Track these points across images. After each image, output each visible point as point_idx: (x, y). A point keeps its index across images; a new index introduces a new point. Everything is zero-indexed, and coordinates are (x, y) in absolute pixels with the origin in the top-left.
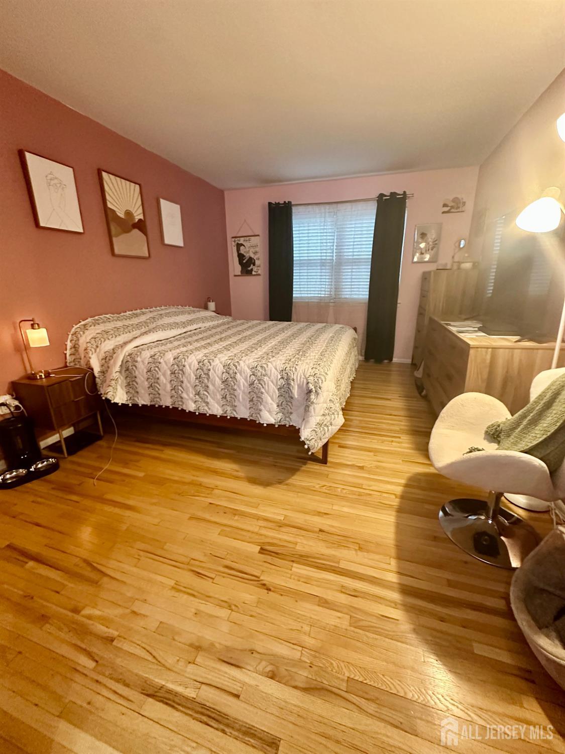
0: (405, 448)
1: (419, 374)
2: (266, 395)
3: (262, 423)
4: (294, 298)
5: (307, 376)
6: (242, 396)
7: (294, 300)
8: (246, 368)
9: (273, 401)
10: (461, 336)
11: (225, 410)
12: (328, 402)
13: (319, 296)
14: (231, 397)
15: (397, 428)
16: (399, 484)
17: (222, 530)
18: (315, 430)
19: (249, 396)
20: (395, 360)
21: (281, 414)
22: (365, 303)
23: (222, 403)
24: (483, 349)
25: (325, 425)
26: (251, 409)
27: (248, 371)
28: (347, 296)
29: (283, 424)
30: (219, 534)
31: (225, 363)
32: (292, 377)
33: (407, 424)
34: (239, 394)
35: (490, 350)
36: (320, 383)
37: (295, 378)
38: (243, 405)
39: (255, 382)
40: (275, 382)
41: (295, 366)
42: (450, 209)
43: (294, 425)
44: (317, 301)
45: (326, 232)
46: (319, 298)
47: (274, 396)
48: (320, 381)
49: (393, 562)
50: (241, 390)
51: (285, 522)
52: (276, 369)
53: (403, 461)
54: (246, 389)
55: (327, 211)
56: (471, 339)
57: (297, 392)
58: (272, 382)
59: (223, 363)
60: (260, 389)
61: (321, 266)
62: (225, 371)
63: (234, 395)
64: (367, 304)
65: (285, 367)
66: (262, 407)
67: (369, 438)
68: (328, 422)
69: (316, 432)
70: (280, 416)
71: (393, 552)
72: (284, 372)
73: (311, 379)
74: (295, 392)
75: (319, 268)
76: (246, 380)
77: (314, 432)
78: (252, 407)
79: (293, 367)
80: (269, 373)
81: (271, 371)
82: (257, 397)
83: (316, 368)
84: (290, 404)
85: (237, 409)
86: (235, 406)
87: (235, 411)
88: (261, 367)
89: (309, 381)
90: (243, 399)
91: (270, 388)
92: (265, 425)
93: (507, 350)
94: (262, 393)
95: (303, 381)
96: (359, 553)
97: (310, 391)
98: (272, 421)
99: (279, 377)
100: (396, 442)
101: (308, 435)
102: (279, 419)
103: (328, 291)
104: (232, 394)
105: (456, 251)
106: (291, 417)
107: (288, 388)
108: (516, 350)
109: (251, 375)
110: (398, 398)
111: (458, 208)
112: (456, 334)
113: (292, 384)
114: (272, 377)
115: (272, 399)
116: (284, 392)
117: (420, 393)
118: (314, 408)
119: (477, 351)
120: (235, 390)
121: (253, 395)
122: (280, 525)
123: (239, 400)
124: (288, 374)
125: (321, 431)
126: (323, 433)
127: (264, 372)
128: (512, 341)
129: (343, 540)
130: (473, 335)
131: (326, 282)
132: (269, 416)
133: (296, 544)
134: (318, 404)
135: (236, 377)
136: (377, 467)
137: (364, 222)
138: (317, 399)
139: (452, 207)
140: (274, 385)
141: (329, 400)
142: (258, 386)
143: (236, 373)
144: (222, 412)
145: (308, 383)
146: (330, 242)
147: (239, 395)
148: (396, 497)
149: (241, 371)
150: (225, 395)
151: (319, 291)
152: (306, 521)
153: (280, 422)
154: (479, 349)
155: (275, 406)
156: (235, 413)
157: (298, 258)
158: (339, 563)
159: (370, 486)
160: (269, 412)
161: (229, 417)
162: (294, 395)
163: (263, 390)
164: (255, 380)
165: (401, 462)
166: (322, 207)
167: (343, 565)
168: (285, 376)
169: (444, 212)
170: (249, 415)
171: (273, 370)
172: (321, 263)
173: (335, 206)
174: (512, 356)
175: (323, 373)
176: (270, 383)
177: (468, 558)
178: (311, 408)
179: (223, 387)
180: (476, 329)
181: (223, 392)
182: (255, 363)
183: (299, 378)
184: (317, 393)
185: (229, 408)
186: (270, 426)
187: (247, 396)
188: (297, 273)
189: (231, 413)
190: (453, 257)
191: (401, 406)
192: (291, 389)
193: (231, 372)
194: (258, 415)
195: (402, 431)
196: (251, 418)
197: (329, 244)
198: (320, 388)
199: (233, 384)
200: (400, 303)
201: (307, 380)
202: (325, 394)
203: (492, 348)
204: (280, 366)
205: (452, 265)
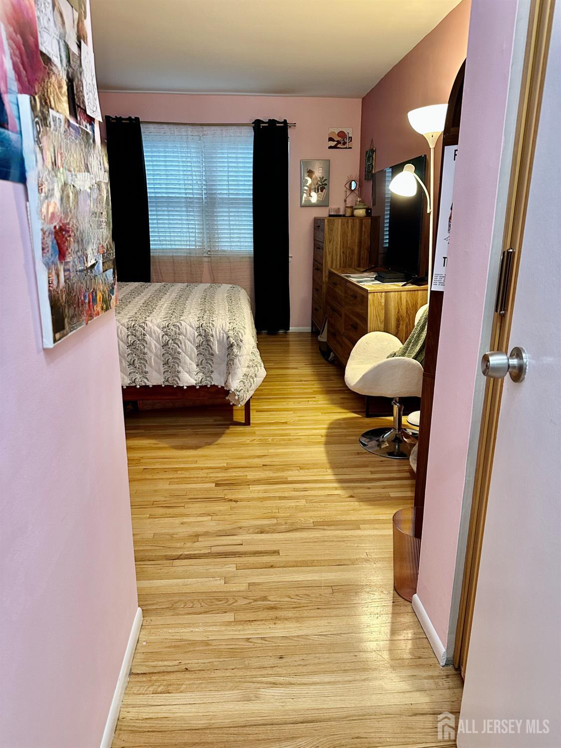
0: (321, 404)
1: (323, 338)
2: (183, 354)
3: (182, 385)
4: (151, 251)
5: (226, 330)
6: (154, 360)
7: (151, 254)
8: (156, 329)
9: (192, 361)
10: (360, 284)
11: (133, 379)
12: (251, 354)
13: (188, 247)
14: (140, 363)
15: (310, 391)
16: (323, 429)
17: (170, 482)
18: (243, 381)
19: (162, 358)
20: (292, 329)
21: (202, 374)
22: (250, 257)
23: (128, 371)
24: (378, 293)
25: (251, 376)
26: (166, 374)
27: (159, 331)
28: (226, 249)
29: (204, 384)
30: (169, 484)
31: (128, 324)
32: (211, 333)
33: (320, 386)
34: (151, 357)
35: (384, 294)
36: (241, 337)
37: (214, 334)
38: (156, 371)
39: (170, 342)
40: (192, 339)
41: (211, 322)
42: (337, 144)
43: (216, 384)
44: (185, 255)
45: (190, 162)
46: (188, 251)
47: (193, 355)
48: (240, 335)
49: (330, 471)
50: (152, 353)
51: (228, 466)
52: (191, 326)
53: (322, 413)
54: (159, 351)
55: (190, 133)
56: (369, 286)
57: (218, 349)
58: (189, 341)
59: (126, 324)
60: (176, 349)
61: (187, 207)
62: (129, 333)
63: (143, 359)
64: (253, 260)
65: (201, 324)
66: (180, 369)
67: (284, 402)
68: (253, 374)
69: (244, 383)
70: (201, 375)
71: (328, 466)
72: (201, 328)
73: (231, 333)
74: (216, 348)
75: (184, 209)
76: (158, 341)
77: (242, 383)
78: (167, 371)
79: (209, 323)
80: (184, 331)
81: (186, 329)
82: (173, 358)
83: (233, 323)
84: (211, 363)
85: (148, 376)
86: (146, 373)
87: (146, 378)
88: (173, 326)
89: (230, 335)
90: (156, 362)
91: (187, 347)
92: (185, 388)
93: (396, 293)
94: (179, 353)
95: (223, 336)
96: (301, 471)
97: (232, 346)
98: (192, 382)
99: (196, 334)
100: (311, 401)
101: (237, 387)
102: (200, 379)
103: (199, 241)
104: (141, 359)
105: (348, 194)
106: (212, 376)
107: (208, 344)
108: (403, 293)
109: (163, 336)
110: (305, 366)
111: (344, 143)
112: (356, 283)
113: (212, 340)
114: (188, 335)
115: (191, 359)
116: (203, 349)
117: (327, 359)
118: (239, 360)
119: (374, 295)
120: (144, 354)
121: (168, 356)
122: (226, 469)
123: (151, 365)
124: (205, 331)
125: (248, 383)
126: (250, 385)
127: (178, 330)
128: (400, 286)
129: (286, 467)
130: (371, 283)
131: (195, 228)
132: (189, 377)
133: (246, 476)
134: (243, 356)
135: (146, 339)
136: (300, 421)
137: (239, 151)
138: (240, 352)
139: (339, 142)
140: (191, 343)
141: (250, 352)
142: (173, 346)
143: (144, 335)
144: (129, 382)
145: (228, 337)
146: (196, 175)
147: (150, 359)
148: (322, 437)
149: (151, 331)
150: (132, 361)
151: (187, 241)
152: (247, 462)
153: (201, 383)
154: (376, 294)
155: (195, 366)
156: (146, 381)
157: (153, 195)
158: (287, 479)
159: (297, 433)
160: (189, 373)
161: (138, 387)
162: (215, 351)
163: (180, 350)
164: (169, 341)
165: (320, 414)
166: (183, 129)
167: (290, 479)
168: (203, 333)
169: (330, 147)
170: (163, 380)
171: (188, 327)
172: (186, 202)
173: (199, 128)
174: (401, 298)
175: (241, 327)
176: (187, 341)
177: (383, 459)
178: (236, 361)
179: (130, 352)
180: (373, 279)
181: (130, 358)
182: (165, 322)
183: (218, 333)
184: (239, 347)
185: (138, 376)
186: (191, 388)
187: (160, 359)
188: (154, 215)
189: (141, 381)
190: (345, 201)
191: (310, 373)
192: (211, 345)
193: (138, 334)
194: (177, 379)
195: (315, 393)
196: (167, 384)
197: (195, 178)
198: (241, 341)
199: (142, 347)
200: (291, 257)
201: (227, 334)
202: (247, 346)
203: (385, 292)
204: (196, 324)
205: (345, 211)
